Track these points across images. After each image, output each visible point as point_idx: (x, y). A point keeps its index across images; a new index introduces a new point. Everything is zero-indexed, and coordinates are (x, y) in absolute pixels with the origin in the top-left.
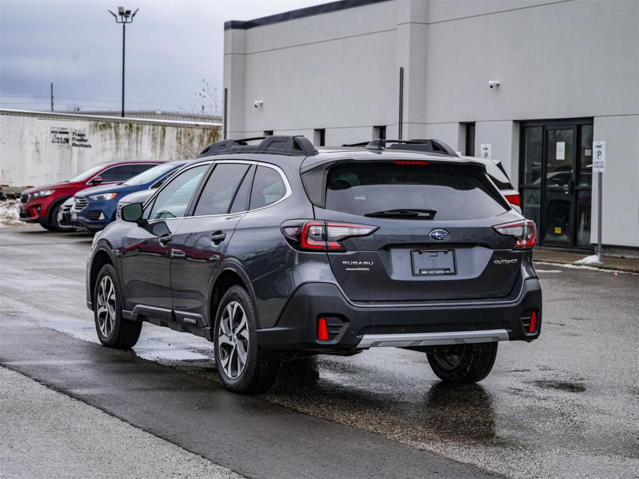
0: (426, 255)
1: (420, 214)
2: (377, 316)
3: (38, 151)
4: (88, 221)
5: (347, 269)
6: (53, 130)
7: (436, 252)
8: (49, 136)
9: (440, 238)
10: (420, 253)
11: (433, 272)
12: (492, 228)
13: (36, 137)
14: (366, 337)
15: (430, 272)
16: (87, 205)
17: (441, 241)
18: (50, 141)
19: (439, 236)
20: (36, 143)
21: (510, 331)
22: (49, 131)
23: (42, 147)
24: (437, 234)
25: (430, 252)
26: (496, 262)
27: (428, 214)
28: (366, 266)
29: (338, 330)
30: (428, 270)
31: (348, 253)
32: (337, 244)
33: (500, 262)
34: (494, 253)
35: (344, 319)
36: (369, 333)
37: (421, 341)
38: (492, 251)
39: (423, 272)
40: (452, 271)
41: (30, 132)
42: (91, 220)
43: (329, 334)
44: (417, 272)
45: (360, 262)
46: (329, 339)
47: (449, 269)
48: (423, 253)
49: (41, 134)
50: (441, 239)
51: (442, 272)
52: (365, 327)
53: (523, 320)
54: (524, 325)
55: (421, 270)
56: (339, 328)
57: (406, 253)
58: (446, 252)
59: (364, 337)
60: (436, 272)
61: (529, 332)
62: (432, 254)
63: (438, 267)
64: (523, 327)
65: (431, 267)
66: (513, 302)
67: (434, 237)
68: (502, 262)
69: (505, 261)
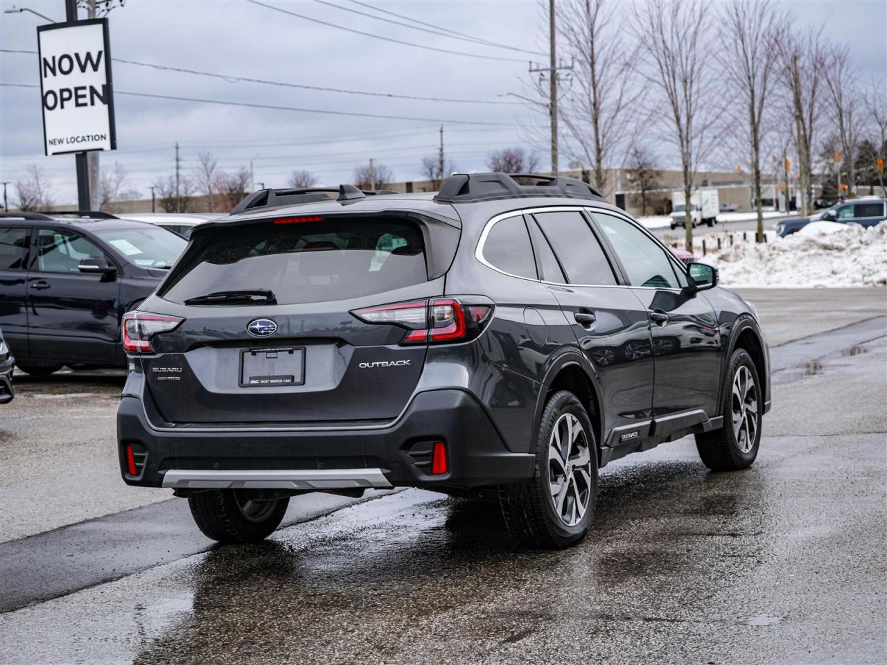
0: (261, 356)
1: (254, 298)
2: (179, 444)
5: (157, 378)
7: (276, 352)
9: (263, 332)
10: (254, 354)
11: (267, 381)
12: (350, 313)
14: (170, 473)
15: (262, 382)
17: (264, 337)
19: (261, 329)
24: (258, 326)
25: (267, 352)
26: (362, 365)
27: (265, 298)
28: (175, 374)
29: (142, 462)
30: (261, 378)
31: (157, 356)
32: (148, 344)
33: (370, 365)
34: (356, 352)
35: (144, 447)
36: (175, 468)
38: (352, 349)
39: (252, 382)
40: (298, 379)
43: (136, 466)
44: (246, 381)
45: (169, 369)
46: (137, 474)
47: (291, 377)
48: (257, 354)
50: (264, 334)
51: (280, 381)
52: (167, 459)
53: (412, 455)
54: (416, 463)
55: (251, 378)
56: (141, 459)
57: (233, 354)
58: (291, 352)
59: (167, 474)
60: (272, 381)
61: (432, 474)
62: (269, 355)
63: (276, 374)
64: (414, 467)
65: (266, 374)
66: (384, 427)
67: (254, 331)
68: (375, 365)
69: (382, 363)
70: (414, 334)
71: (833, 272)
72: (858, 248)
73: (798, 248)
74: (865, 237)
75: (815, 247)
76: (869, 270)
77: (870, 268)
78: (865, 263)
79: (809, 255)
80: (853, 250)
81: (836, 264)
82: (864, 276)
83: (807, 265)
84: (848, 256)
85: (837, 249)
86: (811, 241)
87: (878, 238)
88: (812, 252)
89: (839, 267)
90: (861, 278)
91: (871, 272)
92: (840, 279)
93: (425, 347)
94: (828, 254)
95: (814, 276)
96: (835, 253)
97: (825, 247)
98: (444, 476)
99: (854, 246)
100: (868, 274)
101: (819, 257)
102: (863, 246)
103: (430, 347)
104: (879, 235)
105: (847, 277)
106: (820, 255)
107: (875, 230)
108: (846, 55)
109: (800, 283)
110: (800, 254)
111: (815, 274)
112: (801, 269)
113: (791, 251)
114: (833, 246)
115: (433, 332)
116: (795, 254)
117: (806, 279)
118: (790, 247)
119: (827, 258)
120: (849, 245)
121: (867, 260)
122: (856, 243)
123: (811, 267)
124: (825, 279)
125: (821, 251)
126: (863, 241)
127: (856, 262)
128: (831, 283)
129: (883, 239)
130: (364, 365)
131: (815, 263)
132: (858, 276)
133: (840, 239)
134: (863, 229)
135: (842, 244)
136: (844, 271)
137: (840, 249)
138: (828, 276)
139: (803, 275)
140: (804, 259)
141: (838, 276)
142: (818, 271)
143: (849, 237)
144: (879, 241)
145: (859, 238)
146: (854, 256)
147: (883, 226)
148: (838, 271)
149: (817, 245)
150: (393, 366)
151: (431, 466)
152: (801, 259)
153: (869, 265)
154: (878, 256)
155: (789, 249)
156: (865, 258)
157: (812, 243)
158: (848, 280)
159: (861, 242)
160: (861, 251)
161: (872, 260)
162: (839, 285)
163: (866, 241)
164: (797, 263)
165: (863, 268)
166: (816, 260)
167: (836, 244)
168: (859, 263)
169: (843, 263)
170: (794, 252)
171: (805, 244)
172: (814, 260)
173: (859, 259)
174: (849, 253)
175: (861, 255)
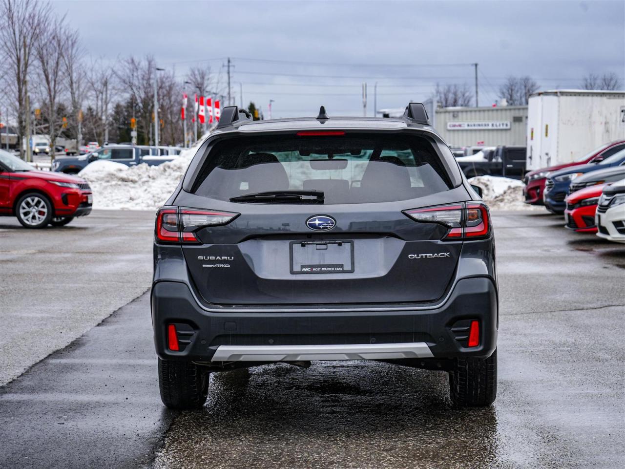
0: (311, 248)
1: (304, 197)
2: (234, 323)
3: (607, 131)
4: (554, 203)
5: (204, 265)
6: (622, 109)
7: (326, 244)
8: (619, 115)
9: (321, 227)
10: (303, 245)
11: (318, 269)
12: (403, 212)
13: (606, 118)
14: (221, 348)
15: (314, 269)
16: (553, 186)
17: (323, 231)
18: (620, 120)
19: (319, 225)
20: (606, 123)
21: (432, 345)
22: (619, 111)
23: (612, 127)
24: (317, 222)
25: (317, 244)
26: (411, 257)
27: (315, 198)
28: (225, 262)
29: (188, 339)
30: (312, 267)
31: (204, 246)
32: (191, 235)
33: (418, 256)
34: (406, 245)
35: (195, 327)
36: (227, 343)
37: (298, 355)
38: (403, 243)
39: (304, 270)
40: (347, 267)
41: (599, 112)
42: (557, 201)
43: (180, 343)
44: (297, 268)
45: (218, 258)
46: (181, 350)
47: (342, 266)
48: (306, 245)
49: (611, 114)
50: (323, 228)
51: (332, 269)
52: (219, 336)
53: (454, 331)
54: (457, 338)
55: (302, 267)
56: (188, 336)
57: (284, 245)
58: (340, 244)
59: (219, 349)
60: (323, 269)
61: (467, 346)
62: (319, 247)
63: (326, 263)
64: (455, 341)
65: (317, 263)
66: (434, 308)
67: (313, 226)
68: (422, 256)
69: (428, 255)
70: (452, 231)
71: (131, 199)
72: (147, 181)
73: (102, 179)
74: (151, 174)
75: (115, 179)
76: (159, 198)
77: (159, 196)
78: (155, 192)
79: (111, 185)
80: (144, 182)
81: (132, 193)
82: (155, 202)
83: (110, 193)
84: (141, 187)
85: (132, 181)
86: (113, 175)
87: (162, 174)
88: (114, 183)
89: (135, 195)
90: (153, 204)
91: (160, 200)
92: (137, 204)
93: (461, 242)
94: (125, 185)
95: (116, 201)
96: (130, 184)
97: (123, 180)
98: (477, 348)
99: (144, 179)
100: (158, 201)
101: (119, 187)
102: (151, 180)
103: (464, 242)
104: (163, 172)
105: (142, 202)
106: (120, 185)
107: (160, 168)
108: (76, 39)
109: (107, 206)
110: (105, 184)
111: (117, 199)
112: (107, 195)
113: (97, 181)
114: (129, 179)
115: (467, 230)
116: (101, 184)
117: (111, 203)
118: (96, 178)
119: (125, 188)
120: (140, 179)
121: (156, 190)
122: (146, 177)
123: (113, 194)
124: (125, 203)
125: (120, 183)
126: (151, 175)
127: (147, 192)
128: (131, 206)
129: (165, 175)
130: (413, 257)
131: (116, 191)
132: (151, 202)
133: (133, 174)
134: (149, 167)
135: (135, 178)
136: (139, 198)
137: (133, 182)
138: (128, 202)
139: (108, 200)
140: (108, 188)
141: (135, 202)
142: (119, 198)
143: (140, 173)
144: (163, 177)
145: (147, 174)
146: (145, 187)
147: (165, 166)
148: (135, 197)
149: (117, 177)
150: (436, 258)
151: (467, 340)
152: (105, 188)
153: (158, 194)
154: (164, 188)
155: (95, 180)
156: (153, 188)
157: (113, 177)
158: (144, 205)
159: (149, 177)
160: (150, 183)
161: (159, 190)
162: (138, 208)
163: (152, 176)
164: (103, 191)
165: (154, 196)
166: (117, 189)
167: (131, 178)
168: (149, 192)
169: (137, 192)
170: (100, 182)
171: (107, 177)
172: (115, 189)
173: (149, 190)
174: (141, 185)
175: (150, 187)
